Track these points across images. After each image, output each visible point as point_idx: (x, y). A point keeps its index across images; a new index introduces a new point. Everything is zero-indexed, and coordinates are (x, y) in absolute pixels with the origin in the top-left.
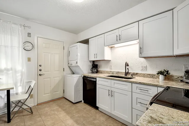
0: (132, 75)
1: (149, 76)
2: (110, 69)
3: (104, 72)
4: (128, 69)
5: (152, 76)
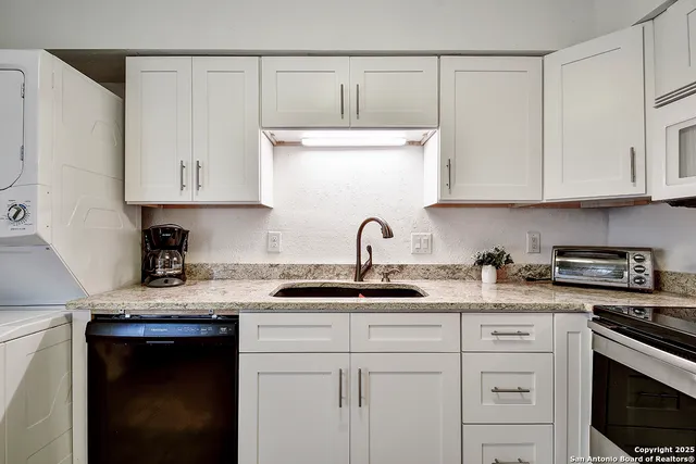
0: (386, 276)
1: (442, 272)
2: (269, 252)
3: (232, 273)
4: (369, 249)
5: (452, 273)
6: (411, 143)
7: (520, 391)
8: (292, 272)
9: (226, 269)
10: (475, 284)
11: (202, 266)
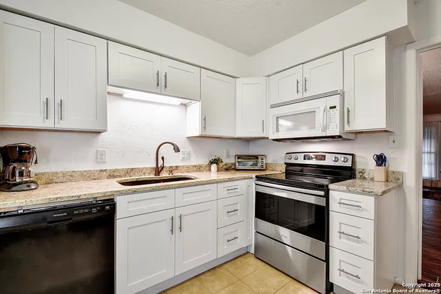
0: (171, 172)
2: (98, 162)
3: (70, 177)
4: (163, 158)
5: (199, 168)
6: (182, 104)
7: (235, 210)
8: (115, 174)
9: (64, 174)
10: (208, 173)
11: (43, 174)
